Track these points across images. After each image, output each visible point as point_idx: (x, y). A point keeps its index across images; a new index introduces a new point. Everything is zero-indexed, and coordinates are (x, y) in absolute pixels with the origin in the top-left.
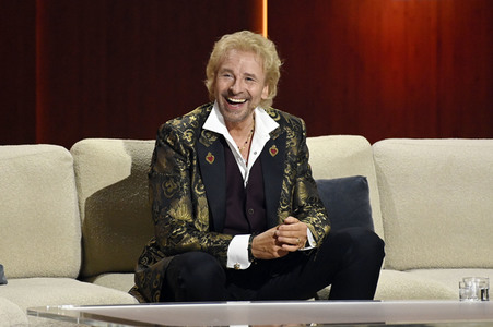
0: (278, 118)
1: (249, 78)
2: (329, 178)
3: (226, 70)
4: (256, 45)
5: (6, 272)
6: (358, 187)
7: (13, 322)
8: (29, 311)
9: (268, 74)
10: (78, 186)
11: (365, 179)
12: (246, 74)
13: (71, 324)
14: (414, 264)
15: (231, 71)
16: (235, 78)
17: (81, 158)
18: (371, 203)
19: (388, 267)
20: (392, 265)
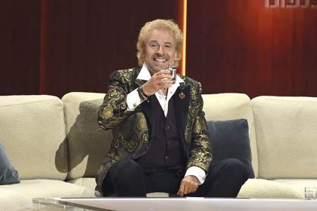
0: (185, 79)
1: (167, 46)
2: (224, 120)
5: (20, 175)
6: (242, 126)
7: (24, 207)
8: (34, 201)
10: (66, 122)
11: (246, 121)
12: (165, 43)
13: (60, 209)
14: (276, 176)
15: (156, 42)
17: (68, 105)
18: (250, 136)
19: (260, 177)
20: (263, 175)
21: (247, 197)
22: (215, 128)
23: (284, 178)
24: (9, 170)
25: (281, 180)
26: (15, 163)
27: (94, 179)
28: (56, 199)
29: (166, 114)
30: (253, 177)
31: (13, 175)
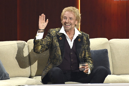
0: (82, 33)
1: (71, 18)
2: (97, 50)
5: (10, 76)
6: (105, 52)
9: (77, 18)
11: (107, 50)
12: (70, 17)
14: (121, 73)
15: (66, 17)
17: (30, 45)
18: (109, 56)
19: (113, 74)
20: (115, 73)
21: (108, 83)
22: (93, 53)
23: (124, 74)
24: (5, 73)
25: (123, 75)
26: (7, 70)
27: (41, 76)
30: (110, 74)
31: (7, 76)
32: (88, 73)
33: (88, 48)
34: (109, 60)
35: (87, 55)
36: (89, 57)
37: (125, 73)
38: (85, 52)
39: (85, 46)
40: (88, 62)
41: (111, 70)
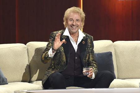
3: (71, 19)
4: (78, 11)
5: (8, 81)
6: (109, 55)
8: (15, 92)
10: (28, 56)
11: (111, 52)
14: (126, 77)
15: (72, 19)
16: (74, 21)
17: (29, 48)
18: (113, 59)
19: (118, 78)
20: (119, 77)
22: (97, 56)
24: (3, 78)
25: (128, 79)
26: (5, 75)
27: (41, 81)
28: (25, 91)
29: (76, 51)
30: (115, 78)
31: (5, 80)
32: (92, 78)
33: (92, 51)
34: (114, 64)
35: (91, 59)
36: (93, 60)
37: (130, 77)
38: (89, 55)
39: (89, 49)
40: (92, 65)
41: (115, 74)
